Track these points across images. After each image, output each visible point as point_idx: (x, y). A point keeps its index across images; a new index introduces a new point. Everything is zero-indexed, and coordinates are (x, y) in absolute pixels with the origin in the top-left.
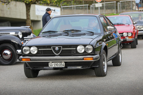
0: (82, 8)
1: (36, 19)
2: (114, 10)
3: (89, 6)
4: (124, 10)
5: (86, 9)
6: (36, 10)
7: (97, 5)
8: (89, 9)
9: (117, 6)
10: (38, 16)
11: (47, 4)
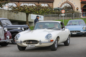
0: (55, 16)
1: (31, 21)
2: (71, 18)
3: (58, 15)
4: (76, 18)
5: (57, 16)
6: (31, 17)
7: (62, 15)
8: (58, 17)
9: (72, 16)
10: (32, 20)
11: (37, 14)
